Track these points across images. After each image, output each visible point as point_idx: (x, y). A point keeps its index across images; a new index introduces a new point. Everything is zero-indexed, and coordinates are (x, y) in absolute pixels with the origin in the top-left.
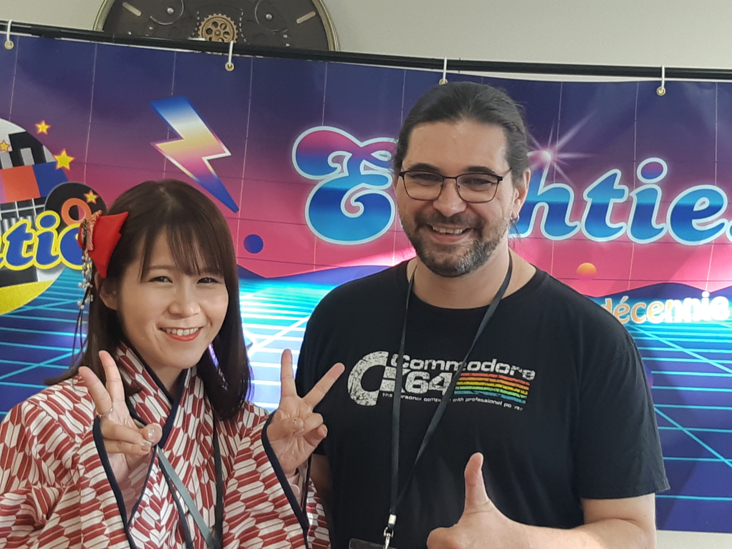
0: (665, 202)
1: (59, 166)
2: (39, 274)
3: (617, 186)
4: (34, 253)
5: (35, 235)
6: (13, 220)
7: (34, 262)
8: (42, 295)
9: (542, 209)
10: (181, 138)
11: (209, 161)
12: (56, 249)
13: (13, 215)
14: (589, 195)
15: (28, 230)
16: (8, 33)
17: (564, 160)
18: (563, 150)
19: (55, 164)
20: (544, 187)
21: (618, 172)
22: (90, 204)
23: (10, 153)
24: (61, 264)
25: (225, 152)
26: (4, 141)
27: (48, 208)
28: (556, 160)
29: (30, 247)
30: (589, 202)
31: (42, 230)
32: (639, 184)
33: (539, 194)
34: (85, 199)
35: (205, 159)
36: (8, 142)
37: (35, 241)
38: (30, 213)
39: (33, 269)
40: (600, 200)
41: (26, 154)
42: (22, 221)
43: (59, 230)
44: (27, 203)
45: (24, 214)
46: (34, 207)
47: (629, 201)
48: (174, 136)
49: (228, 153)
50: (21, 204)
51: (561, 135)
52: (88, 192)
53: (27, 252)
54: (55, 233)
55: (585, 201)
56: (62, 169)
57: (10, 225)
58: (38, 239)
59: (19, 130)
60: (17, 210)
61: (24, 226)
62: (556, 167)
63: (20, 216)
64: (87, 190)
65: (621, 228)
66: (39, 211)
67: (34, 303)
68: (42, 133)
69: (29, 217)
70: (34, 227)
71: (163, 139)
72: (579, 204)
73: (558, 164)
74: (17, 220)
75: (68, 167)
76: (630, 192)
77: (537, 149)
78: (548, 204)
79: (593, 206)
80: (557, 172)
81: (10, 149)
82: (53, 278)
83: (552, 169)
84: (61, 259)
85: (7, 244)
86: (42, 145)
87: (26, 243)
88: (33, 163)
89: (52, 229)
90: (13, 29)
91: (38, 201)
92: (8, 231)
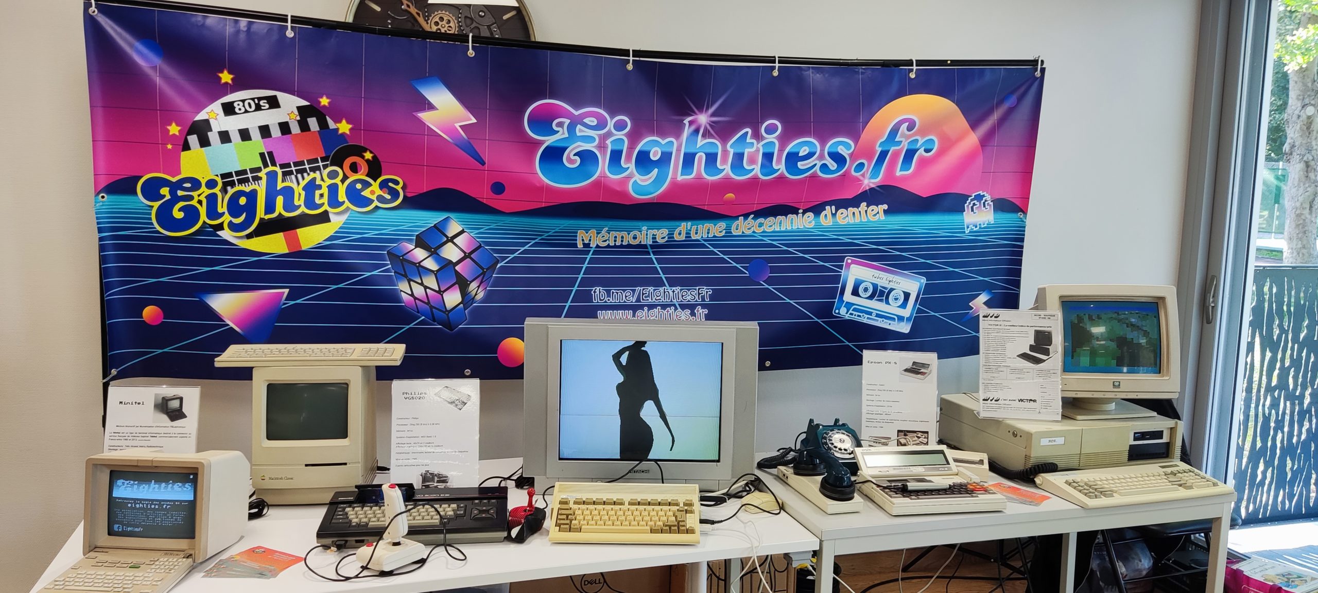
0: (781, 150)
1: (340, 132)
2: (331, 216)
3: (749, 140)
4: (325, 200)
7: (326, 207)
8: (336, 232)
9: (700, 158)
10: (438, 109)
11: (460, 126)
12: (342, 196)
14: (731, 147)
15: (318, 182)
16: (289, 24)
17: (713, 122)
18: (713, 115)
19: (337, 129)
20: (701, 141)
22: (368, 161)
23: (298, 121)
24: (348, 209)
25: (471, 120)
26: (292, 112)
27: (332, 165)
29: (322, 196)
31: (329, 182)
32: (763, 138)
33: (698, 147)
34: (363, 157)
35: (457, 125)
36: (296, 112)
37: (325, 190)
38: (318, 168)
39: (326, 212)
41: (313, 123)
42: (312, 175)
43: (343, 181)
44: (316, 161)
45: (313, 170)
46: (321, 164)
47: (758, 150)
48: (431, 107)
49: (474, 120)
50: (309, 162)
51: (712, 105)
52: (365, 152)
53: (320, 199)
54: (340, 184)
55: (728, 151)
56: (343, 134)
57: (303, 178)
58: (327, 189)
59: (305, 103)
60: (307, 166)
61: (314, 179)
62: (709, 127)
63: (310, 171)
64: (365, 150)
65: (754, 169)
66: (325, 167)
68: (324, 106)
69: (318, 172)
70: (322, 180)
71: (423, 109)
72: (725, 152)
73: (710, 125)
74: (309, 174)
75: (348, 132)
76: (757, 144)
77: (696, 114)
78: (705, 154)
81: (298, 118)
82: (343, 218)
83: (706, 129)
84: (347, 204)
85: (303, 193)
86: (325, 116)
87: (318, 193)
88: (319, 130)
89: (338, 181)
90: (292, 22)
91: (323, 159)
92: (303, 183)
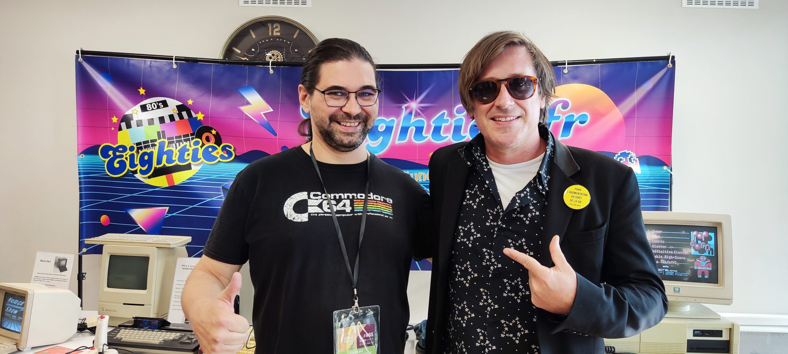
0: (467, 124)
1: (198, 119)
2: (192, 166)
3: (445, 118)
4: (190, 157)
5: (191, 149)
6: (181, 143)
7: (190, 161)
8: (194, 175)
9: (412, 129)
10: (251, 104)
11: (264, 114)
12: (200, 155)
13: (181, 141)
14: (433, 123)
15: (188, 147)
16: (174, 61)
17: (422, 107)
18: (421, 102)
19: (197, 118)
20: (413, 119)
21: (445, 111)
22: (214, 135)
23: (177, 113)
24: (202, 162)
25: (270, 110)
26: (174, 109)
27: (196, 138)
28: (418, 107)
29: (188, 155)
30: (433, 125)
31: (194, 147)
32: (455, 116)
33: (411, 123)
34: (211, 133)
35: (262, 113)
36: (176, 109)
37: (191, 152)
38: (189, 140)
39: (190, 164)
40: (438, 125)
41: (184, 114)
42: (185, 143)
43: (201, 147)
44: (188, 135)
45: (186, 140)
46: (190, 137)
47: (451, 124)
48: (248, 103)
49: (272, 110)
50: (184, 136)
51: (420, 95)
52: (212, 130)
53: (187, 157)
54: (200, 148)
55: (431, 125)
56: (200, 120)
57: (180, 145)
58: (192, 151)
59: (180, 103)
60: (183, 139)
61: (186, 145)
62: (419, 111)
63: (184, 141)
64: (212, 129)
65: (448, 136)
66: (193, 139)
67: (190, 179)
68: (190, 105)
69: (188, 142)
70: (190, 146)
71: (243, 105)
72: (429, 126)
73: (419, 109)
74: (183, 143)
75: (202, 119)
76: (451, 120)
78: (415, 127)
79: (435, 127)
80: (419, 113)
82: (199, 168)
84: (203, 159)
85: (178, 154)
86: (190, 110)
87: (186, 153)
88: (188, 118)
89: (199, 146)
90: (176, 59)
91: (192, 135)
92: (179, 148)
